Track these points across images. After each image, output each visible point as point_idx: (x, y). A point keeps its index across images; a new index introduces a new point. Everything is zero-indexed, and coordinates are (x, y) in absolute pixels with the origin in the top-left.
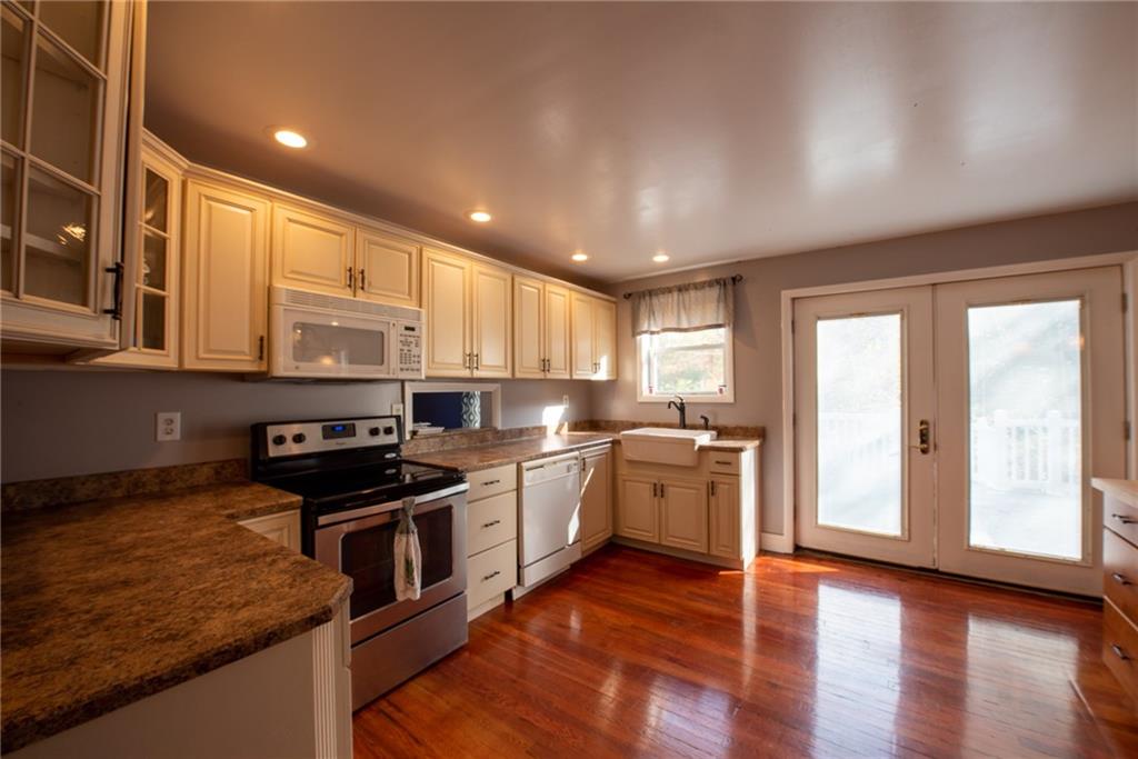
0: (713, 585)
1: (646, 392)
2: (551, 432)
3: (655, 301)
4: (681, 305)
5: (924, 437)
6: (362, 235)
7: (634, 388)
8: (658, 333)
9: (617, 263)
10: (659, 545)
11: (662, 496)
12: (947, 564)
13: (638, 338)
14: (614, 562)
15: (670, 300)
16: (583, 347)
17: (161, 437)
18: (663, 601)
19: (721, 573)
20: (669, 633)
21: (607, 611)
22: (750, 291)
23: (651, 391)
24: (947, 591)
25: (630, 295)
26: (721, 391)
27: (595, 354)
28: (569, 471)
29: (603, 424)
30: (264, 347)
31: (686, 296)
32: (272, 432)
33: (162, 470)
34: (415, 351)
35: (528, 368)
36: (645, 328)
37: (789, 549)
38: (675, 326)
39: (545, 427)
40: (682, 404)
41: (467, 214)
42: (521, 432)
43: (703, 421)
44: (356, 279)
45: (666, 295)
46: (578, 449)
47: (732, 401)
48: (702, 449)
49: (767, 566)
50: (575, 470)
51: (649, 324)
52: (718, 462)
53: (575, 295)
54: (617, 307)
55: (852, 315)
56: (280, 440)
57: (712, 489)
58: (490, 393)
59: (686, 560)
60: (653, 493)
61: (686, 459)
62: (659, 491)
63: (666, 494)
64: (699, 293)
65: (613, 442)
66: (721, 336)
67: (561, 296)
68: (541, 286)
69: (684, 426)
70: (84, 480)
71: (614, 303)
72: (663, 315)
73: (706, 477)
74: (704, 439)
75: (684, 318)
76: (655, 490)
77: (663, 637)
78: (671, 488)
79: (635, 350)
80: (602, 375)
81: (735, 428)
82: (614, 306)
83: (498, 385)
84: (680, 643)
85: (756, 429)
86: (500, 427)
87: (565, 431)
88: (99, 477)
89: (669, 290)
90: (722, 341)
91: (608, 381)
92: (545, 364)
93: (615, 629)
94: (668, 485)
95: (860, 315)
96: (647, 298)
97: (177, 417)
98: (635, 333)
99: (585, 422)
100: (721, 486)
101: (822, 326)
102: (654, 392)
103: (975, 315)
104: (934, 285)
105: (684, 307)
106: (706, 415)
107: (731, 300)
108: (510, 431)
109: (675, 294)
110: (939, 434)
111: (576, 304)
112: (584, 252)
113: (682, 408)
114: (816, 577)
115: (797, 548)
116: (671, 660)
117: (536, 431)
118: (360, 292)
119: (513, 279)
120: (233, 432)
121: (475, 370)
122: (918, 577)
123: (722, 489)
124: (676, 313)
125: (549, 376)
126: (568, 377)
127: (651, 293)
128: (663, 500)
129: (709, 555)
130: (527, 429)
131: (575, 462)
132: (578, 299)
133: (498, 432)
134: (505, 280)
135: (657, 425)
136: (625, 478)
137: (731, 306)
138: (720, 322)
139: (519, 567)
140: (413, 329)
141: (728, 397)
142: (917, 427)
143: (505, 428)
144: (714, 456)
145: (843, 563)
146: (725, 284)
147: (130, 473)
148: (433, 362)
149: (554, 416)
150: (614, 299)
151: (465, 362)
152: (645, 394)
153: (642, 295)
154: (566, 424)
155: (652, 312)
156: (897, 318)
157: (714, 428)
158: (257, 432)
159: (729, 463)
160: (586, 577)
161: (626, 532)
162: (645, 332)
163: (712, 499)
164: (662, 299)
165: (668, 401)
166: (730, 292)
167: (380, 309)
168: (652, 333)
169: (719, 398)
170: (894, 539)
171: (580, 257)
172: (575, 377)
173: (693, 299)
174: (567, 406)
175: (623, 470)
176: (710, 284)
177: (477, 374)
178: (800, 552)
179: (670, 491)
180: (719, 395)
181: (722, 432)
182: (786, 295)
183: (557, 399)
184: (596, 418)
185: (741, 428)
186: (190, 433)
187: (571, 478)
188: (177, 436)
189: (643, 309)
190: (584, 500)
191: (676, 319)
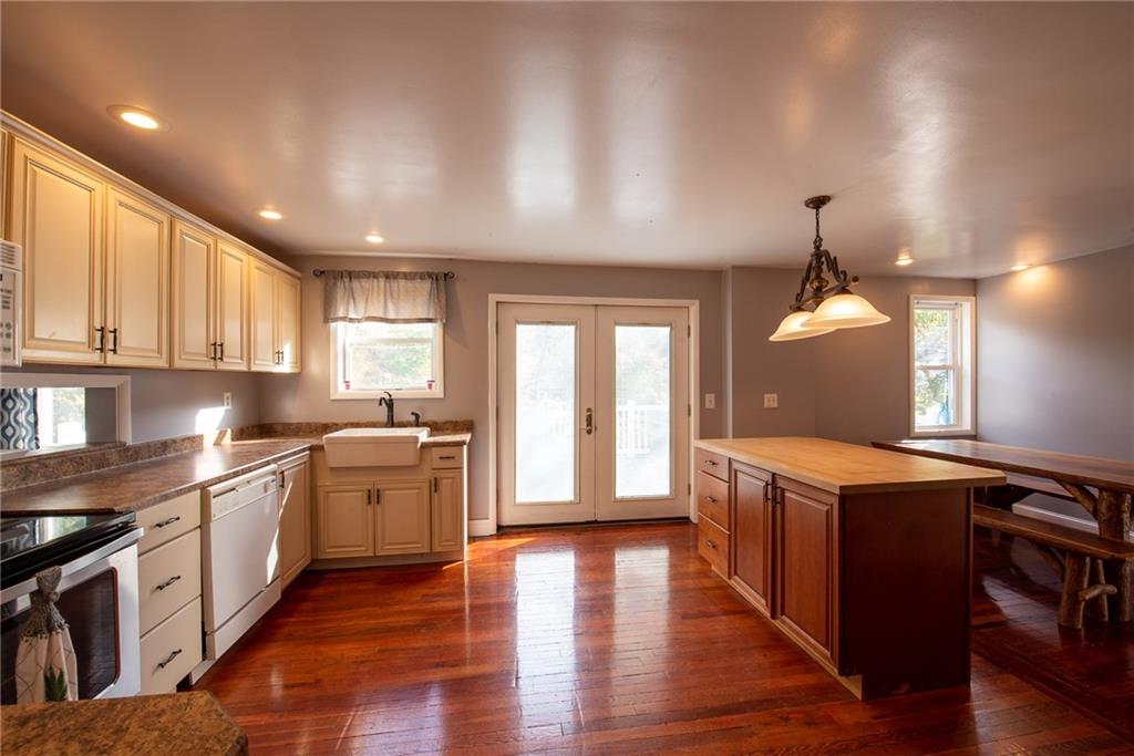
0: (443, 581)
1: (341, 387)
2: (208, 442)
3: (356, 284)
4: (388, 294)
5: (589, 420)
7: (326, 384)
8: (359, 321)
9: (311, 232)
10: (375, 557)
11: (378, 502)
12: (603, 515)
13: (333, 325)
14: (319, 591)
15: (375, 284)
16: (263, 330)
18: (402, 613)
19: (445, 568)
20: (421, 642)
21: (341, 647)
22: (461, 289)
23: (348, 387)
24: (607, 534)
25: (323, 272)
26: (430, 386)
27: (276, 340)
28: (266, 490)
29: (279, 428)
31: (394, 284)
35: (193, 353)
36: (341, 314)
37: (493, 530)
38: (381, 315)
39: (201, 437)
40: (391, 400)
41: (114, 109)
42: (165, 446)
43: (413, 418)
45: (371, 280)
46: (275, 461)
47: (442, 396)
48: (424, 446)
49: (481, 550)
50: (273, 488)
51: (347, 310)
52: (441, 458)
53: (254, 262)
54: (302, 283)
55: (542, 323)
57: (435, 485)
58: (114, 389)
59: (408, 565)
60: (366, 501)
61: (409, 458)
62: (374, 497)
63: (382, 501)
64: (410, 284)
65: (311, 449)
66: (431, 331)
67: (238, 260)
68: (211, 241)
69: (391, 423)
71: (299, 279)
72: (366, 302)
73: (426, 474)
74: (423, 435)
75: (391, 307)
76: (369, 497)
77: (419, 648)
78: (388, 492)
79: (327, 338)
80: (286, 367)
81: (446, 423)
82: (298, 282)
83: (127, 379)
84: (439, 647)
85: (464, 423)
86: (130, 442)
87: (227, 440)
89: (375, 276)
90: (430, 335)
91: (291, 374)
92: (217, 350)
93: (362, 662)
94: (385, 490)
95: (549, 323)
96: (347, 280)
98: (327, 319)
99: (254, 427)
100: (444, 481)
101: (520, 329)
102: (352, 386)
103: (620, 331)
104: (596, 305)
105: (389, 295)
106: (416, 411)
107: (443, 295)
108: (148, 445)
109: (382, 281)
110: (598, 419)
111: (255, 274)
112: (277, 210)
113: (390, 404)
114: (514, 551)
115: (499, 528)
116: (438, 665)
117: (187, 444)
119: (172, 223)
121: (110, 354)
122: (586, 530)
123: (445, 485)
124: (383, 301)
125: (221, 366)
126: (244, 368)
127: (351, 275)
128: (379, 509)
129: (431, 553)
130: (174, 441)
131: (274, 477)
132: (257, 268)
133: (128, 449)
134: (160, 223)
135: (357, 425)
136: (327, 489)
137: (443, 300)
138: (431, 317)
139: (204, 634)
141: (438, 391)
142: (585, 414)
143: (137, 443)
144: (437, 452)
145: (537, 532)
146: (437, 279)
148: (32, 336)
149: (210, 421)
150: (299, 274)
151: (91, 339)
152: (339, 391)
153: (340, 275)
154: (229, 430)
155: (352, 295)
156: (572, 328)
157: (425, 425)
159: (453, 458)
160: (292, 620)
161: (329, 552)
162: (344, 319)
163: (435, 495)
164: (365, 283)
165: (379, 397)
166: (442, 288)
168: (351, 320)
169: (428, 394)
170: (571, 503)
171: (270, 215)
172: (254, 369)
173: (402, 290)
174: (230, 407)
175: (325, 481)
176: (422, 276)
177: (112, 360)
178: (503, 531)
179: (388, 495)
180: (428, 390)
181: (435, 428)
182: (493, 298)
183: (217, 399)
184: (267, 421)
185: (451, 422)
187: (270, 498)
189: (340, 291)
190: (283, 524)
191: (382, 309)
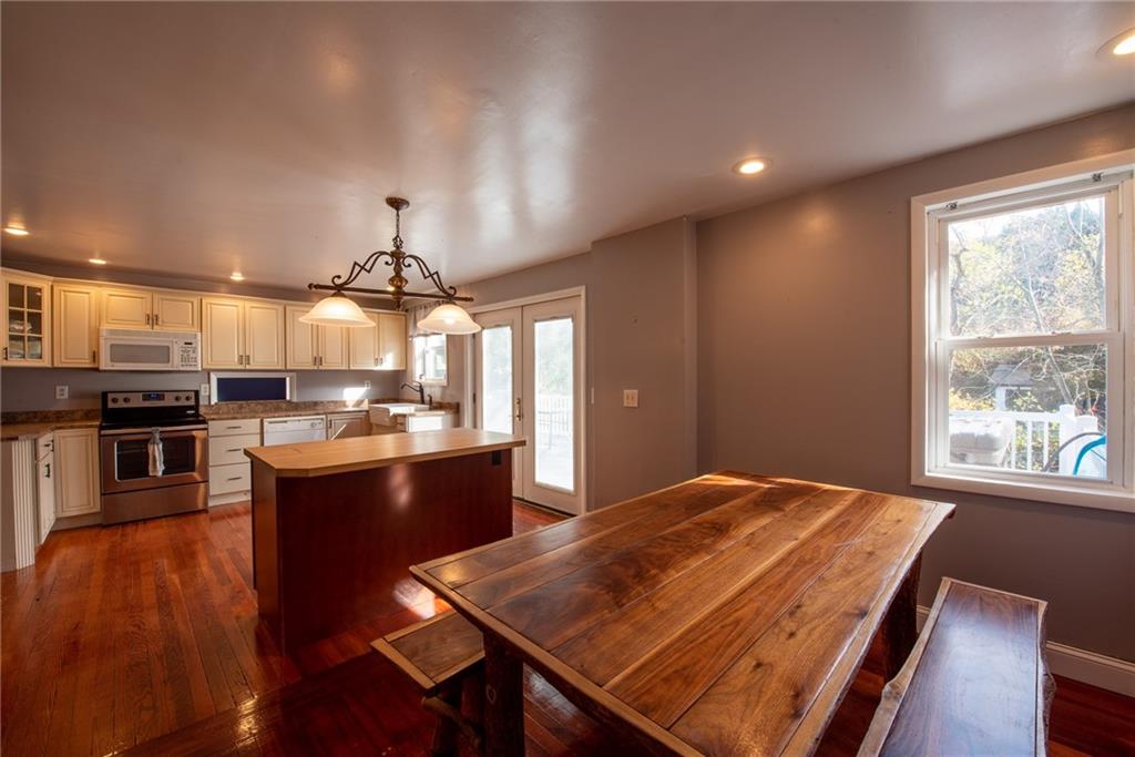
3: (416, 315)
6: (156, 297)
13: (410, 340)
17: (58, 397)
25: (408, 310)
30: (95, 356)
32: (110, 396)
33: (59, 412)
34: (192, 355)
35: (300, 363)
36: (411, 333)
38: (423, 333)
41: (226, 276)
43: (428, 398)
44: (152, 319)
47: (447, 384)
51: (413, 331)
52: (399, 424)
54: (406, 318)
56: (114, 400)
70: (21, 414)
71: (404, 315)
82: (403, 317)
88: (27, 413)
92: (317, 360)
96: (413, 312)
97: (67, 388)
101: (486, 333)
103: (538, 327)
106: (431, 394)
118: (155, 327)
119: (285, 309)
120: (94, 396)
121: (247, 365)
127: (415, 309)
134: (278, 309)
140: (190, 344)
147: (41, 412)
148: (212, 360)
150: (402, 313)
151: (238, 360)
155: (414, 323)
156: (509, 329)
158: (105, 395)
167: (167, 335)
181: (441, 406)
183: (359, 384)
185: (449, 403)
186: (73, 396)
188: (66, 396)
189: (412, 320)
